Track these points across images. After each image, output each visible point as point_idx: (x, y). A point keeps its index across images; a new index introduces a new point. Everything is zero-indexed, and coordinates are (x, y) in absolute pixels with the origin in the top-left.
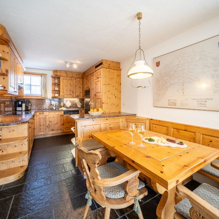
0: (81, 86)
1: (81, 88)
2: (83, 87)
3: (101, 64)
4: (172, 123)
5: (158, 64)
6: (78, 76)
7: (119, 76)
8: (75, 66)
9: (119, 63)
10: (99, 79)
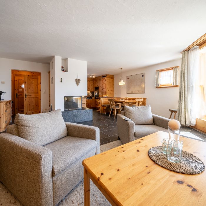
0: (92, 85)
1: (92, 86)
2: (93, 86)
3: (106, 76)
4: (132, 98)
5: (128, 79)
6: (91, 80)
7: (113, 81)
8: (94, 77)
9: (113, 75)
10: (104, 83)
